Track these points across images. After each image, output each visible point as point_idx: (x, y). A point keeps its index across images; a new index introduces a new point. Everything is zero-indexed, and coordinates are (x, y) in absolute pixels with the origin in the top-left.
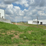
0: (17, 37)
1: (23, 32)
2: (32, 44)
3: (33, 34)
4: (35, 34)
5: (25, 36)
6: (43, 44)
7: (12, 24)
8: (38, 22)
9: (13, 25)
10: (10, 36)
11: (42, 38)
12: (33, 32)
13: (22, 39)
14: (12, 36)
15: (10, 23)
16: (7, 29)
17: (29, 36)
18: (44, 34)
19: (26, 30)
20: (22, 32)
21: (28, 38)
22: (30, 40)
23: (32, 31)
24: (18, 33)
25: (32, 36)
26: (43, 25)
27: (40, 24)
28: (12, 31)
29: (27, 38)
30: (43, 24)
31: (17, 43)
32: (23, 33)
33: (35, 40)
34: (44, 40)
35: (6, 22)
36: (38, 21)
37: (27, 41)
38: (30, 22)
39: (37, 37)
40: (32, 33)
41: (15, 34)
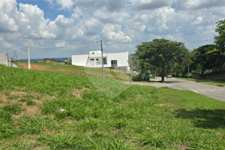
0: (32, 111)
1: (55, 93)
2: (84, 131)
3: (87, 99)
4: (96, 99)
5: (64, 105)
6: (119, 126)
7: (14, 66)
8: (105, 61)
9: (16, 70)
10: (6, 108)
11: (117, 107)
12: (89, 91)
13: (52, 117)
14: (13, 110)
15: (6, 63)
17: (74, 106)
18: (123, 97)
19: (66, 86)
20: (52, 95)
21: (74, 114)
22: (78, 120)
23: (84, 89)
24: (38, 99)
25: (86, 104)
26: (120, 68)
27: (109, 65)
28: (13, 93)
29: (69, 114)
30: (119, 65)
31: (33, 132)
32: (53, 97)
33: (96, 117)
34: (122, 114)
36: (104, 55)
37: (70, 122)
38: (79, 61)
39: (102, 106)
40: (84, 96)
41: (25, 103)
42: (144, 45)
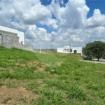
1: (50, 63)
6: (77, 79)
7: (35, 52)
8: (71, 50)
10: (32, 68)
13: (49, 73)
14: (35, 69)
15: (32, 51)
16: (28, 59)
18: (79, 67)
22: (59, 75)
23: (62, 62)
24: (43, 65)
25: (63, 68)
26: (78, 54)
28: (34, 62)
29: (56, 72)
33: (67, 74)
34: (78, 74)
35: (27, 49)
37: (56, 76)
39: (69, 70)
41: (38, 67)
42: (90, 44)
